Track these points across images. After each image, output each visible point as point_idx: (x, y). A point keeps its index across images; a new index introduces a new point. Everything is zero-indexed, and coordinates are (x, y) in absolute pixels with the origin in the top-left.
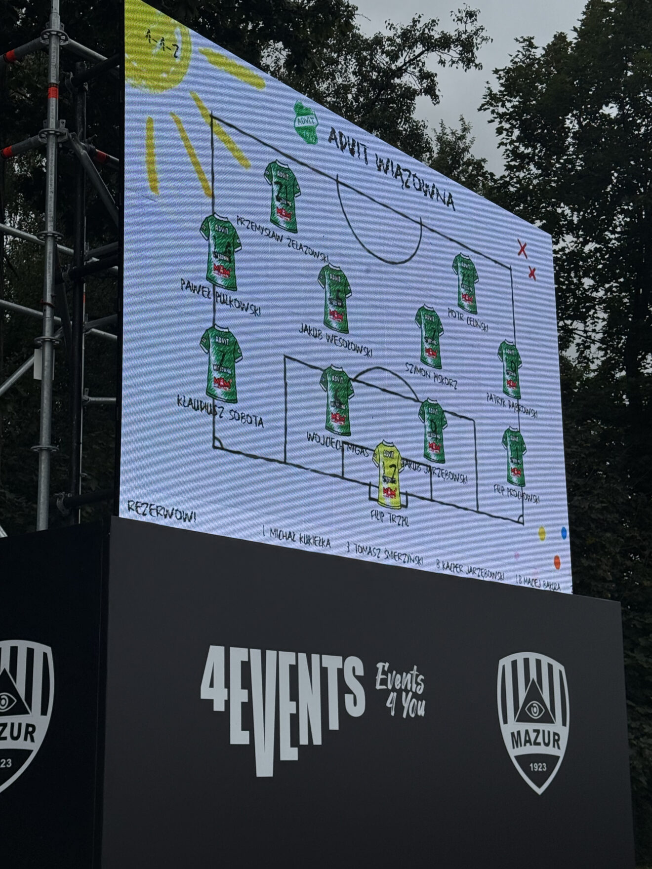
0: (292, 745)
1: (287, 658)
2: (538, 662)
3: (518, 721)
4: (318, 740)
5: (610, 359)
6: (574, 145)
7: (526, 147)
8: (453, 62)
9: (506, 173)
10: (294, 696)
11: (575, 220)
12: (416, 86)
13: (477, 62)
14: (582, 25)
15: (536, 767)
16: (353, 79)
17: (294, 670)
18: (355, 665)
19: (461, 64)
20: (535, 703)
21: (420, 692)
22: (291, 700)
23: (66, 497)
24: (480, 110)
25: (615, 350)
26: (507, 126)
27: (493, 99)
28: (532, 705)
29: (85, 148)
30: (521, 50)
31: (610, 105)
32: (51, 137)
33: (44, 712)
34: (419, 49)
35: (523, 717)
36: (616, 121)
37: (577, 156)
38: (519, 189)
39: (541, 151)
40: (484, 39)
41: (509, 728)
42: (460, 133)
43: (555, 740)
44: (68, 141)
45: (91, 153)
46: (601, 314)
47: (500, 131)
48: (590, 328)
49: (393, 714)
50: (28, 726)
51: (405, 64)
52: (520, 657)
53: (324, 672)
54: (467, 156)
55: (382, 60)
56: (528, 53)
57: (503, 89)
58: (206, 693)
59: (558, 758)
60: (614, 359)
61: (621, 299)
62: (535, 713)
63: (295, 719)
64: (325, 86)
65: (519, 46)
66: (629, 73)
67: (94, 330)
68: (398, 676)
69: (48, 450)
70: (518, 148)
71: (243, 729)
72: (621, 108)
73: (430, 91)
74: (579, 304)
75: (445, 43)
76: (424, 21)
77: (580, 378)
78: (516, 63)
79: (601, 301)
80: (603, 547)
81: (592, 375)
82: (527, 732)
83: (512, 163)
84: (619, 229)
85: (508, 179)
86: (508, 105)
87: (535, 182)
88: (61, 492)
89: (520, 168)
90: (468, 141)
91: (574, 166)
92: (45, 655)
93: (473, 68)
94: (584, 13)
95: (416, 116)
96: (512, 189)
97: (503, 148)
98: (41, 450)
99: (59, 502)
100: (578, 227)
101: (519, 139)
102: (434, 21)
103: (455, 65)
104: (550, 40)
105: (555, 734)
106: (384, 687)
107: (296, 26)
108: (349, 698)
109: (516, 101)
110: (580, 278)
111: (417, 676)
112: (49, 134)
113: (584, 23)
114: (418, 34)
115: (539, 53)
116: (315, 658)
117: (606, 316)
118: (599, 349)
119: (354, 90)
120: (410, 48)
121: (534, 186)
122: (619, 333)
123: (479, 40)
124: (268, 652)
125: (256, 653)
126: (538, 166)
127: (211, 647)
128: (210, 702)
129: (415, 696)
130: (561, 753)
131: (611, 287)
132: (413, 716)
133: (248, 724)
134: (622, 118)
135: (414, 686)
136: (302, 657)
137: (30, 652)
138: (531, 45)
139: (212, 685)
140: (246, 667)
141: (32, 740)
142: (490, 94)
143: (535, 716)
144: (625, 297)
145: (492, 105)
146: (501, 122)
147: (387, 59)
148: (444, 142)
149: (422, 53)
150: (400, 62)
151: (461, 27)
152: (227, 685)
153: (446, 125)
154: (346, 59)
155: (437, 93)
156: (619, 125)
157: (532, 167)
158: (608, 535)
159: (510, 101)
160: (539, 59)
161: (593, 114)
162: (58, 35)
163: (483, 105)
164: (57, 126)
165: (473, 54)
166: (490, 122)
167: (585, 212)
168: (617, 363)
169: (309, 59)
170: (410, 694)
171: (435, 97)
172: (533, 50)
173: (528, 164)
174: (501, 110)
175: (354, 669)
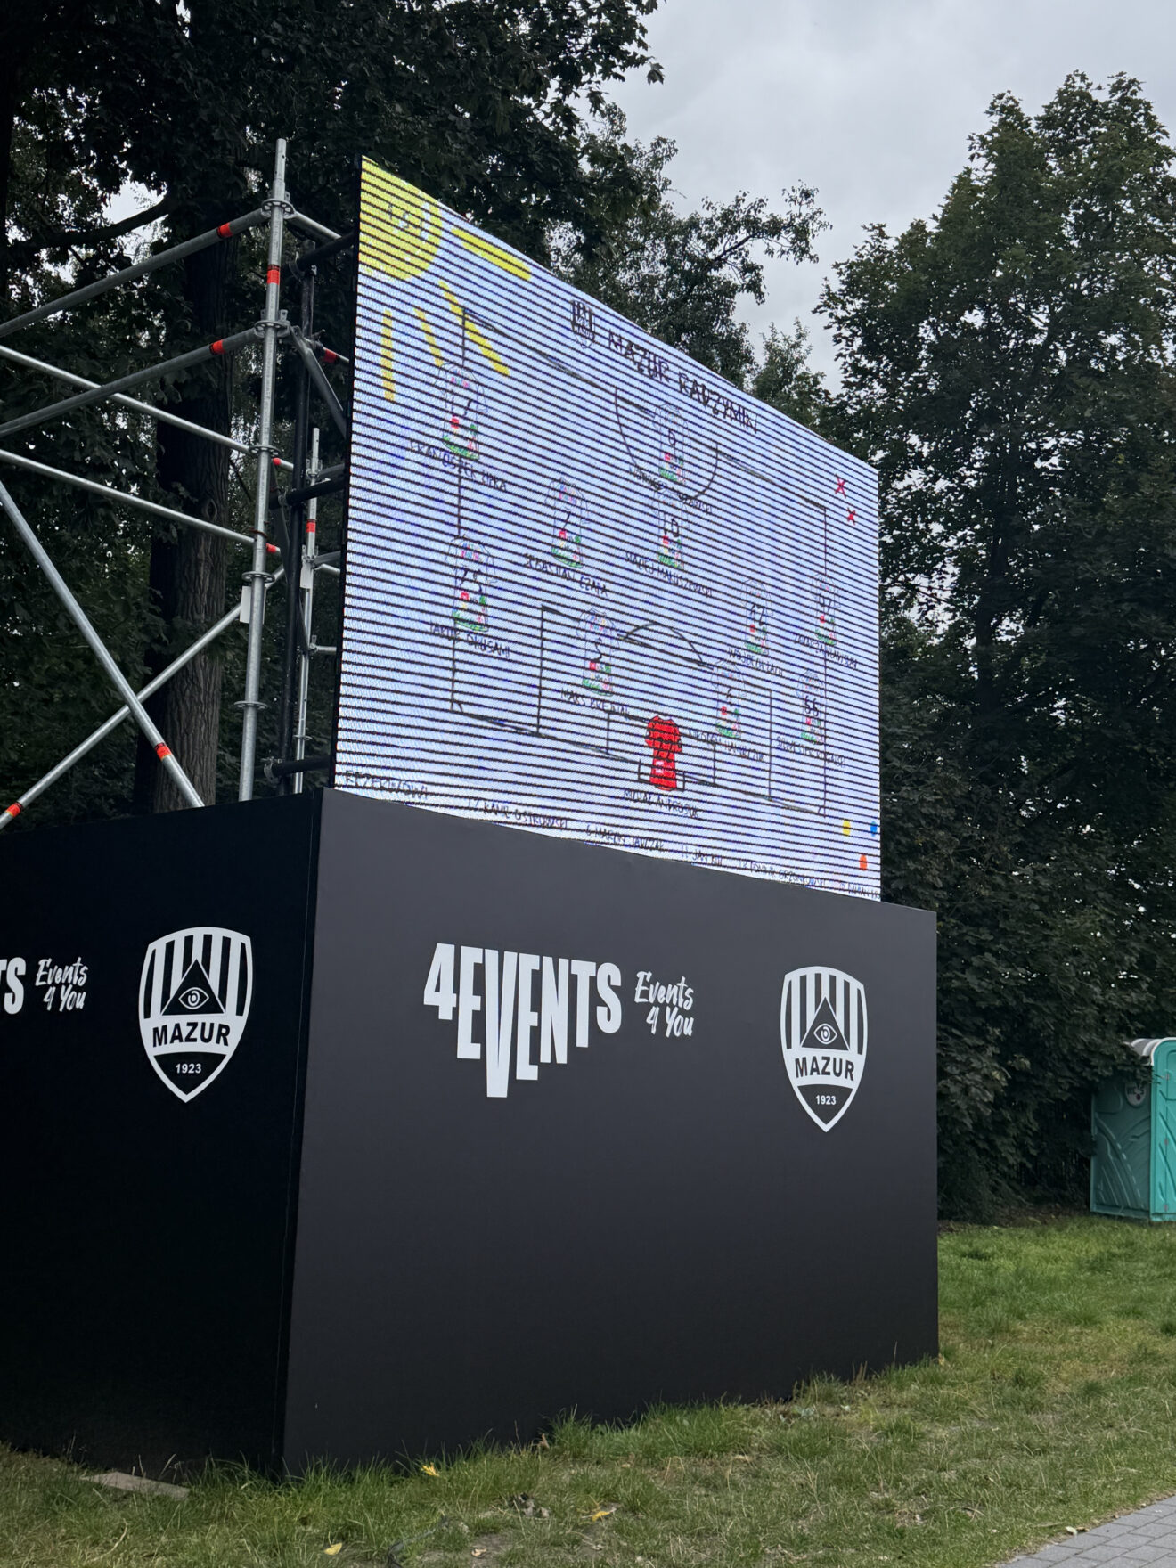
0: (532, 1062)
1: (530, 962)
2: (833, 979)
3: (805, 1045)
4: (562, 1058)
5: (959, 623)
6: (927, 359)
7: (870, 360)
8: (783, 252)
9: (844, 391)
10: (536, 1005)
11: (925, 451)
12: (737, 280)
13: (812, 253)
14: (945, 212)
15: (823, 1100)
16: (662, 270)
17: (537, 976)
18: (611, 972)
19: (792, 255)
20: (826, 1026)
21: (688, 1008)
22: (532, 1010)
23: (275, 763)
24: (815, 312)
25: (966, 612)
26: (846, 333)
27: (831, 299)
28: (822, 1029)
29: (310, 346)
30: (870, 240)
31: (975, 312)
32: (270, 330)
33: (240, 1011)
34: (742, 234)
35: (811, 1042)
36: (982, 332)
37: (931, 374)
38: (859, 412)
39: (887, 366)
40: (822, 225)
41: (793, 1054)
42: (794, 340)
43: (847, 1070)
44: (290, 337)
45: (318, 351)
46: (950, 568)
47: (837, 339)
48: (936, 585)
49: (654, 1031)
50: (221, 1026)
51: (725, 253)
52: (810, 972)
53: (573, 980)
54: (800, 369)
55: (697, 246)
56: (877, 244)
57: (844, 287)
58: (430, 998)
59: (850, 1090)
60: (963, 623)
61: (976, 549)
62: (826, 1037)
63: (536, 1033)
64: (627, 277)
65: (867, 236)
66: (999, 273)
67: (325, 566)
68: (663, 988)
69: (255, 706)
70: (858, 360)
71: (474, 1041)
72: (988, 314)
73: (754, 287)
74: (924, 555)
75: (775, 228)
76: (750, 200)
77: (921, 644)
78: (861, 256)
79: (953, 552)
80: (935, 847)
81: (936, 641)
82: (814, 1059)
83: (852, 379)
84: (977, 465)
85: (846, 399)
86: (849, 307)
87: (879, 403)
88: (269, 756)
89: (861, 386)
90: (803, 350)
91: (925, 385)
92: (243, 946)
93: (807, 260)
94: (947, 197)
95: (736, 318)
96: (851, 412)
97: (841, 360)
98: (247, 706)
99: (267, 769)
100: (928, 462)
101: (861, 350)
102: (761, 201)
103: (785, 256)
104: (906, 229)
105: (848, 1063)
106: (645, 1000)
107: (589, 201)
108: (601, 1011)
109: (858, 303)
110: (927, 522)
111: (685, 989)
112: (266, 327)
113: (946, 209)
114: (741, 216)
115: (890, 245)
116: (563, 963)
117: (956, 570)
118: (947, 610)
119: (662, 283)
120: (732, 233)
121: (878, 409)
122: (972, 592)
123: (816, 226)
124: (507, 954)
125: (492, 955)
126: (884, 384)
127: (439, 945)
128: (436, 1009)
129: (682, 1012)
130: (854, 1085)
131: (965, 535)
132: (678, 1034)
133: (479, 1035)
134: (989, 327)
135: (681, 1000)
136: (548, 961)
137: (226, 942)
138: (882, 234)
139: (438, 989)
140: (479, 970)
141: (226, 1043)
142: (828, 294)
143: (826, 1041)
144: (981, 548)
145: (829, 307)
146: (839, 329)
147: (704, 246)
148: (775, 351)
149: (746, 240)
150: (718, 250)
151: (795, 209)
152: (456, 990)
153: (778, 328)
154: (654, 244)
155: (762, 289)
156: (984, 336)
157: (875, 384)
158: (942, 833)
159: (852, 303)
160: (891, 253)
161: (952, 321)
162: (281, 206)
163: (819, 307)
164: (278, 317)
165: (807, 243)
166: (829, 327)
167: (938, 442)
168: (968, 628)
169: (603, 243)
170: (676, 1009)
171: (759, 295)
172: (884, 241)
173: (871, 380)
174: (841, 313)
175: (609, 977)
